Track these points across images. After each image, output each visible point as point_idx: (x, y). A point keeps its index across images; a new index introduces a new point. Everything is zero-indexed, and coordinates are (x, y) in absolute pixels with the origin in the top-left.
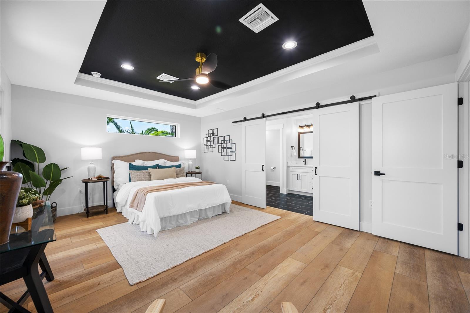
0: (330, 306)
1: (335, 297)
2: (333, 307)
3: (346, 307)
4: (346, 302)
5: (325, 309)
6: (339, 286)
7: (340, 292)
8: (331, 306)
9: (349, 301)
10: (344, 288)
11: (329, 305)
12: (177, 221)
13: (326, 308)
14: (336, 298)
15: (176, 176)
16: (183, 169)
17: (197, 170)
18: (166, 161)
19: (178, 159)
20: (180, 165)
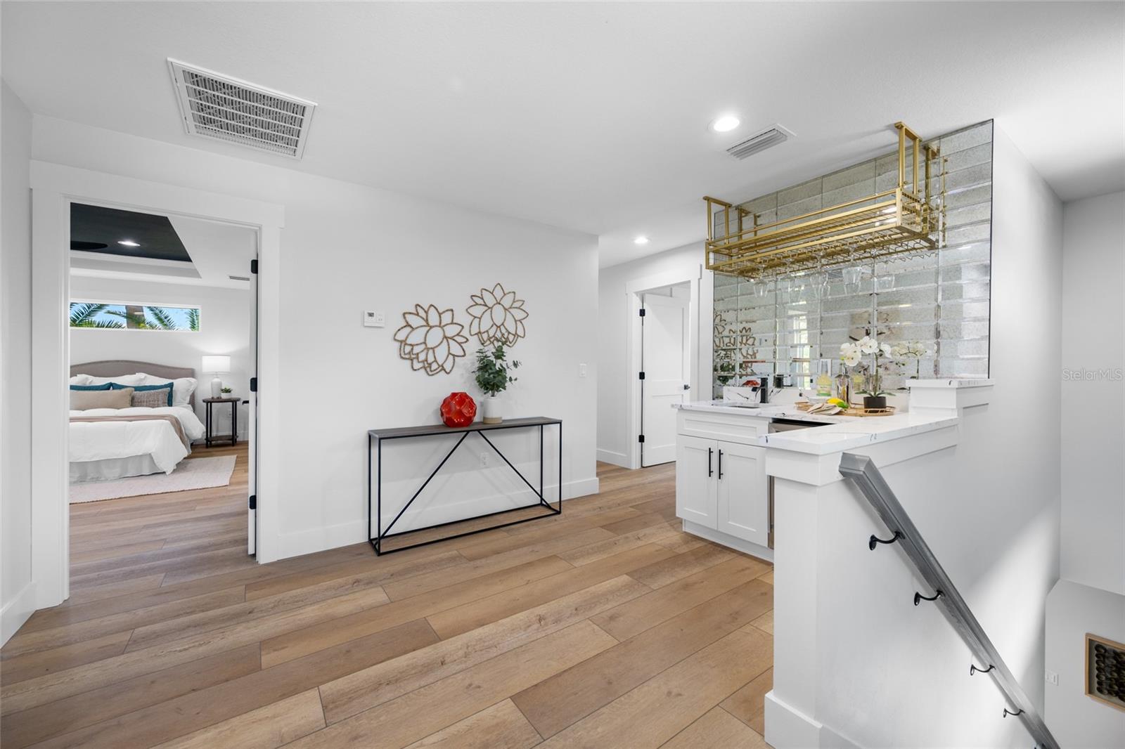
15: (129, 405)
16: (162, 392)
17: (224, 396)
18: (145, 377)
19: (191, 373)
20: (171, 385)
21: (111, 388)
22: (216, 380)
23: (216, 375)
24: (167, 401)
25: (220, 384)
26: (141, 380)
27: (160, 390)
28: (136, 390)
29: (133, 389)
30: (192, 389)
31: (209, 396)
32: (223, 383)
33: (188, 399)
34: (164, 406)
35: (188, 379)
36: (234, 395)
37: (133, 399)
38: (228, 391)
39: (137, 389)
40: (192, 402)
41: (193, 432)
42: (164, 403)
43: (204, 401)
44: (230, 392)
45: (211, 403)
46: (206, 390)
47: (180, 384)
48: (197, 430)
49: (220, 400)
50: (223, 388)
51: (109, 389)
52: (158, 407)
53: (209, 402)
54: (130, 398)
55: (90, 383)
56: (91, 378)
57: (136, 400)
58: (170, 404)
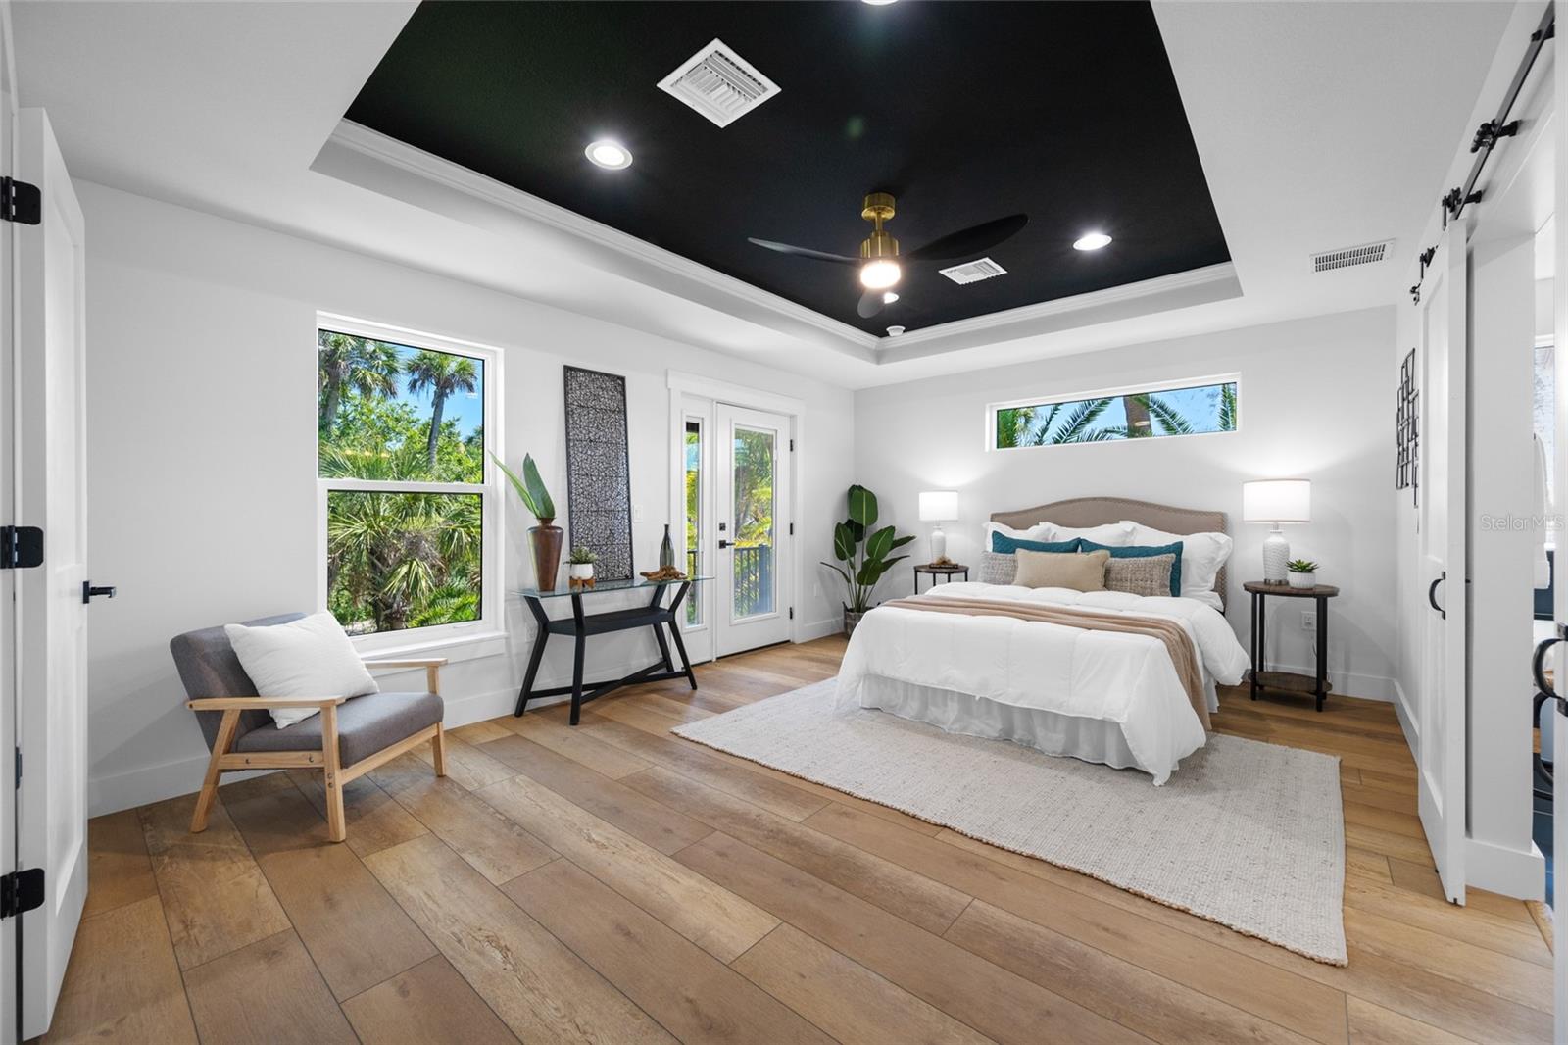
0: (510, 963)
1: (538, 990)
2: (505, 969)
3: (488, 1002)
4: (504, 1009)
5: (508, 950)
6: (579, 1021)
7: (553, 1010)
8: (509, 966)
9: (503, 1019)
10: (565, 1030)
11: (513, 963)
12: (925, 705)
13: (509, 954)
14: (531, 990)
15: (1100, 586)
16: (1159, 563)
17: (1296, 580)
18: (1134, 529)
19: (1218, 523)
20: (1178, 549)
21: (1080, 548)
22: (1275, 540)
23: (1276, 526)
24: (1169, 584)
25: (1286, 550)
26: (1128, 534)
27: (1156, 558)
28: (1112, 556)
29: (1108, 553)
30: (1221, 557)
31: (1257, 576)
32: (1291, 546)
33: (1213, 579)
34: (1162, 595)
35: (1213, 535)
36: (1321, 579)
37: (1108, 572)
38: (1305, 569)
39: (1117, 552)
40: (1221, 587)
41: (1222, 666)
42: (1163, 586)
43: (1247, 588)
44: (1310, 571)
45: (1263, 593)
46: (1253, 563)
47: (1197, 546)
48: (1231, 662)
49: (1283, 590)
50: (1293, 560)
51: (1075, 550)
52: (1152, 595)
53: (1259, 592)
54: (1102, 571)
55: (1054, 537)
56: (1054, 528)
57: (1113, 576)
58: (1175, 590)
